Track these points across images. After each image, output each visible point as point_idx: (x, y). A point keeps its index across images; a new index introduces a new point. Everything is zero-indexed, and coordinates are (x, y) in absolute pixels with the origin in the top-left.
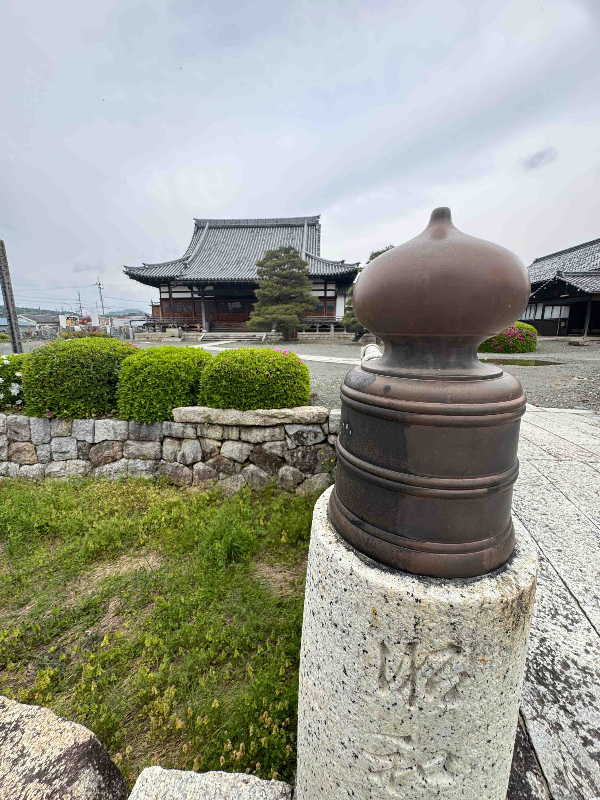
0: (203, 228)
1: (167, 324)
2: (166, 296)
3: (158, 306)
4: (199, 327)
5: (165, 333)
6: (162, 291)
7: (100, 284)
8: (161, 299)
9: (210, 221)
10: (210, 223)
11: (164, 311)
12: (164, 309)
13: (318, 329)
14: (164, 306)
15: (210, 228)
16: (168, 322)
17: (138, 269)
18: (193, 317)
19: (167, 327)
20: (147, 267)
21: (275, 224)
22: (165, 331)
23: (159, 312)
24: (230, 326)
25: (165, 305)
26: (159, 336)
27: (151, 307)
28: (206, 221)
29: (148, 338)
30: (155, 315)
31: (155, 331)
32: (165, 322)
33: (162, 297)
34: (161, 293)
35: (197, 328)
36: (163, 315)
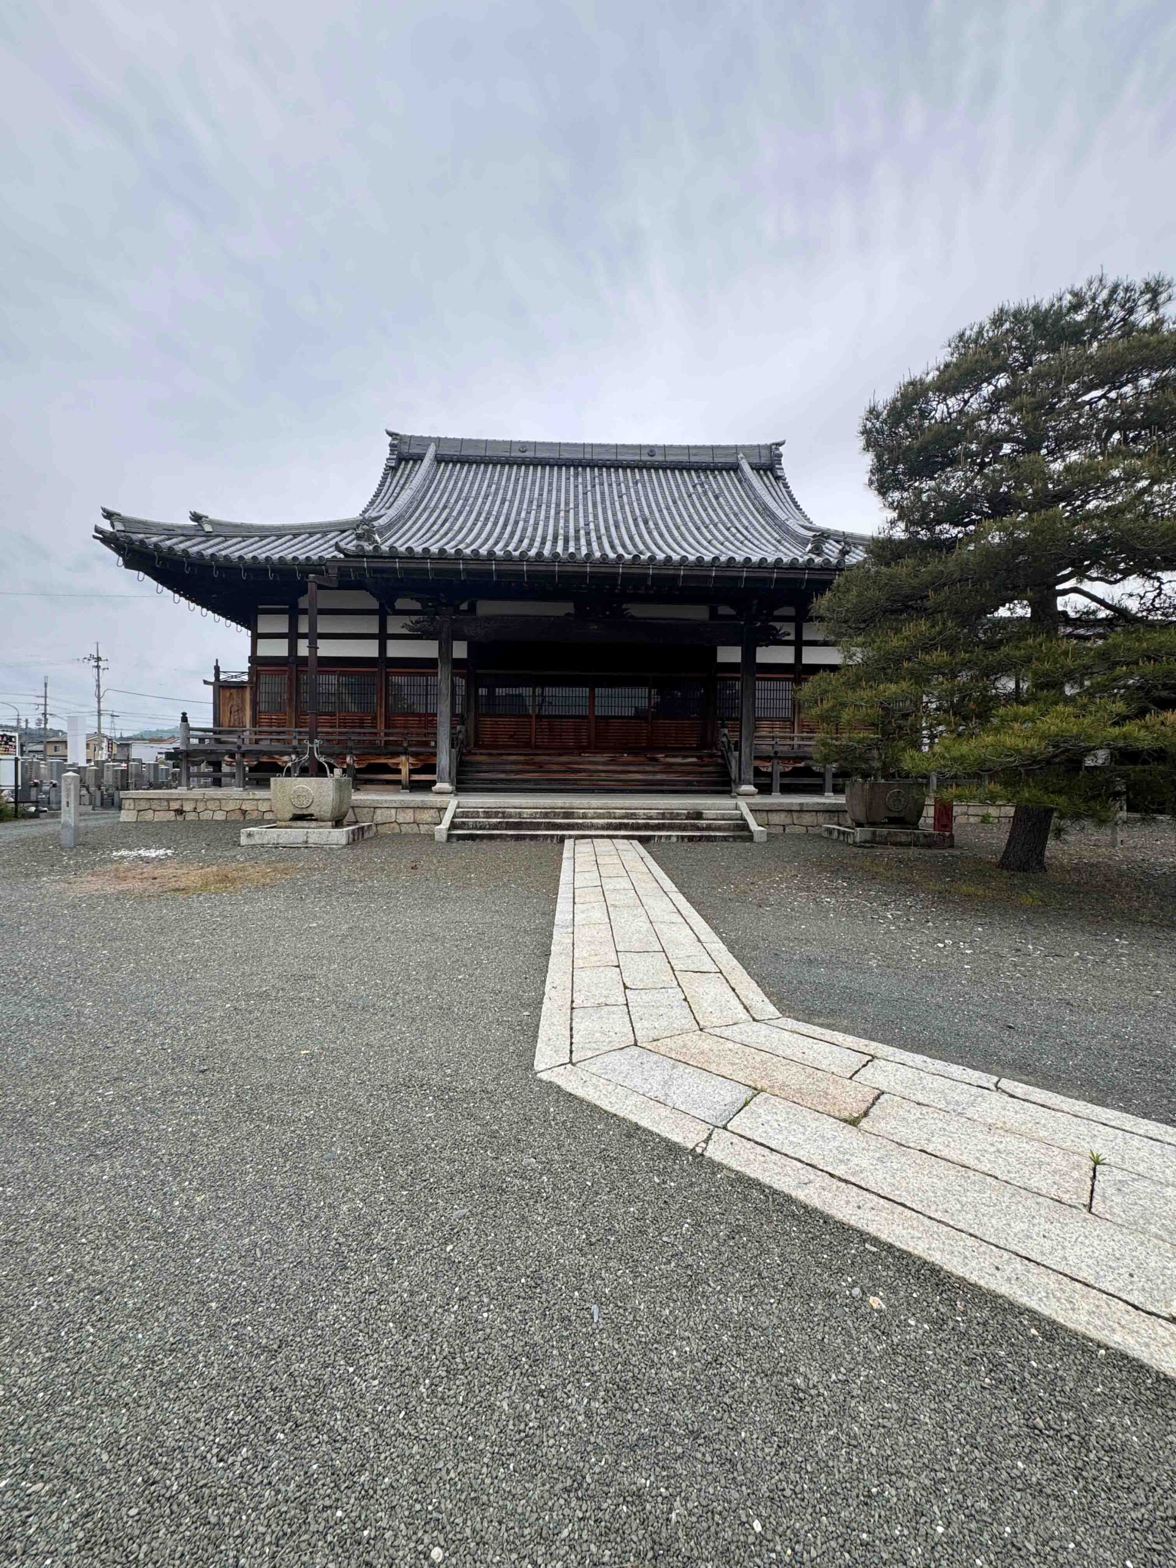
0: (419, 458)
1: (270, 754)
2: (278, 649)
3: (240, 686)
4: (405, 770)
5: (260, 794)
6: (261, 630)
7: (99, 659)
8: (254, 659)
9: (438, 441)
10: (438, 446)
11: (263, 707)
12: (262, 698)
13: (829, 782)
14: (263, 688)
15: (439, 460)
16: (277, 746)
17: (170, 531)
18: (381, 727)
19: (276, 769)
20: (208, 528)
21: (646, 458)
22: (264, 784)
23: (241, 710)
24: (540, 767)
25: (272, 685)
26: (231, 806)
27: (210, 689)
28: (425, 442)
29: (180, 812)
30: (225, 719)
31: (217, 783)
32: (264, 745)
33: (260, 653)
34: (256, 637)
35: (399, 772)
36: (255, 722)
